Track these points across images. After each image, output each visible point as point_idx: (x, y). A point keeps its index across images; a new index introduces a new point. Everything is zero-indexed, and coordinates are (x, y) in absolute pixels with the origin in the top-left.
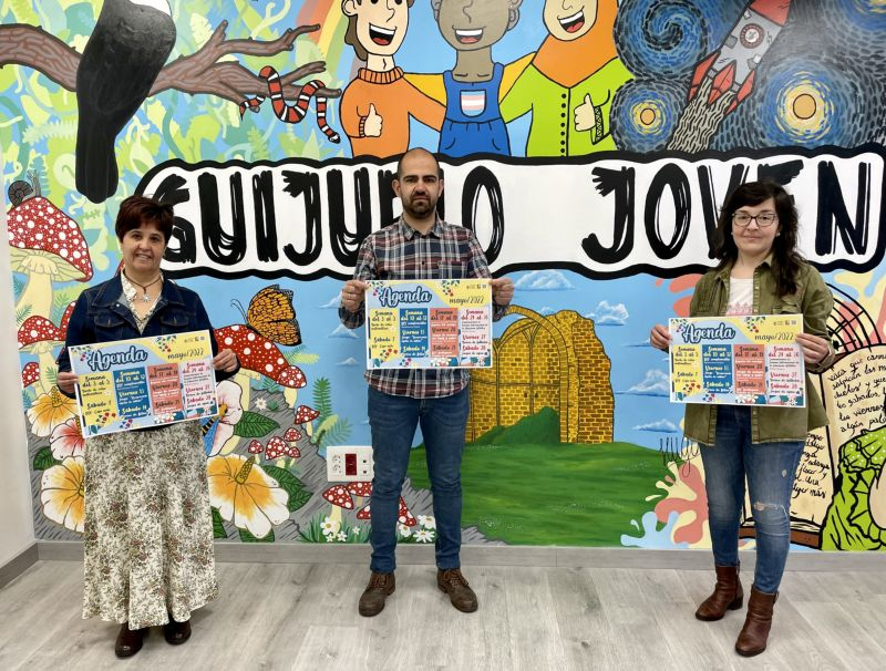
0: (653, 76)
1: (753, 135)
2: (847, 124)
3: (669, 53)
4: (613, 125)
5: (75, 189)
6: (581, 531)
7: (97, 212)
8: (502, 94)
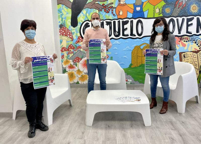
0: (169, 3)
4: (162, 12)
5: (71, 25)
8: (143, 7)
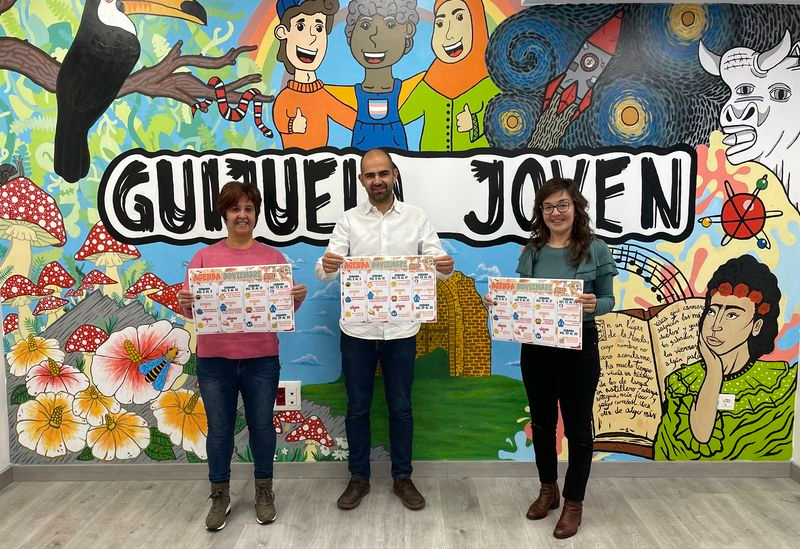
0: (516, 92)
1: (592, 137)
2: (662, 129)
4: (486, 128)
5: (53, 170)
6: (467, 447)
8: (400, 103)
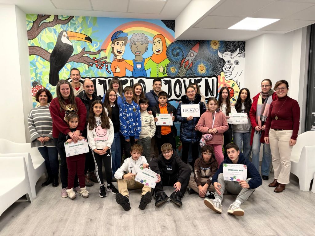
0: (174, 62)
1: (193, 74)
2: (210, 72)
3: (177, 58)
7: (54, 88)
8: (145, 65)
